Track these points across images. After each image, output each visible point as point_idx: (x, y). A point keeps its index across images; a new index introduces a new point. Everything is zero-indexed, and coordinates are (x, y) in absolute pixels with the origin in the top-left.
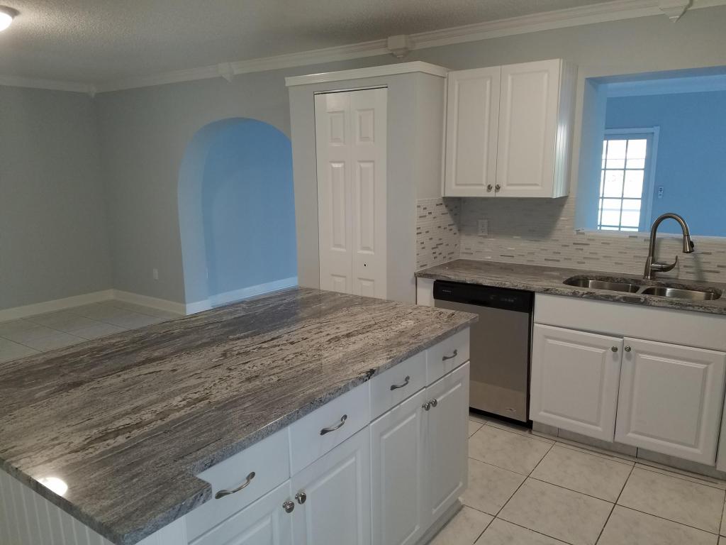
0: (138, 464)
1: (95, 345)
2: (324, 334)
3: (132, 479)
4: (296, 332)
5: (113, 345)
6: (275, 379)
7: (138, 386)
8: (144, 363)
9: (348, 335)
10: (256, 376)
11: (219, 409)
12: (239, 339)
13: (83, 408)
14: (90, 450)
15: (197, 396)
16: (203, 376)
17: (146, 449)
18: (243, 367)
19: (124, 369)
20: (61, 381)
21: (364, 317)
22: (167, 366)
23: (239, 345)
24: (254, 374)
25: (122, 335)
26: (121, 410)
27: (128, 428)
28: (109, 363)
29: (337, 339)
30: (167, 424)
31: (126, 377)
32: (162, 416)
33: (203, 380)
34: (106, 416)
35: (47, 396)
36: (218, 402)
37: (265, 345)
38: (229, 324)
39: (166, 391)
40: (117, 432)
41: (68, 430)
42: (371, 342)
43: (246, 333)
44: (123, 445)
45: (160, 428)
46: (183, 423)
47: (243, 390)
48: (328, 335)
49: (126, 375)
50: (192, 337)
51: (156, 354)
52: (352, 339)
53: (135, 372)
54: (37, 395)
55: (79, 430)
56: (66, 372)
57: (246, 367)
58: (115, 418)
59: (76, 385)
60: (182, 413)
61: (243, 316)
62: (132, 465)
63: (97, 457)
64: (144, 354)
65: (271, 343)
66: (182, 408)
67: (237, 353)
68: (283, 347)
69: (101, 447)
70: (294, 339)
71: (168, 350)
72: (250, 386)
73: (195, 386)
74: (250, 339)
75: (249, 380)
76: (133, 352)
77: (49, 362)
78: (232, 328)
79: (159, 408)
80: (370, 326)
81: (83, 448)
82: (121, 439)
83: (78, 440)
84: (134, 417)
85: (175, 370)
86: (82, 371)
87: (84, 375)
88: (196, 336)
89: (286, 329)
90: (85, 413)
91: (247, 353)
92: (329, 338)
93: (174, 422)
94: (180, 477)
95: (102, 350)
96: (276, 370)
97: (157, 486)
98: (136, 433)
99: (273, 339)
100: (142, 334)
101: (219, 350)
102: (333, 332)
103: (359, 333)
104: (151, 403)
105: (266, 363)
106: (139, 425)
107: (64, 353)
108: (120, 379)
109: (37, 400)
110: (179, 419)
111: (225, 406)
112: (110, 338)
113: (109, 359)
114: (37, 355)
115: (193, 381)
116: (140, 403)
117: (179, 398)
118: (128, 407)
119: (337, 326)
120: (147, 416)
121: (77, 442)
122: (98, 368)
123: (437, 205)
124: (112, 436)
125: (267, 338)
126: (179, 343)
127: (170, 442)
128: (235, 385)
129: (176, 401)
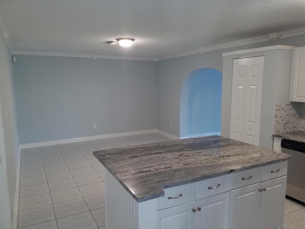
0: (146, 181)
1: (144, 146)
2: (219, 154)
3: (144, 185)
4: (208, 152)
5: (148, 147)
6: (194, 166)
7: (152, 160)
8: (156, 153)
9: (228, 156)
10: (188, 164)
11: (173, 171)
12: (187, 151)
13: (136, 164)
14: (135, 175)
15: (168, 166)
16: (172, 160)
17: (150, 178)
18: (185, 160)
19: (150, 154)
20: (132, 155)
21: (239, 150)
22: (162, 156)
23: (186, 153)
24: (188, 163)
25: (152, 144)
26: (146, 166)
27: (146, 171)
28: (146, 152)
29: (224, 156)
30: (157, 172)
31: (150, 157)
32: (157, 170)
33: (171, 162)
34: (141, 167)
35: (128, 159)
36: (174, 169)
37: (195, 154)
38: (185, 145)
39: (160, 163)
40: (143, 172)
41: (131, 169)
42: (237, 160)
43: (190, 149)
44: (144, 176)
45: (155, 173)
46: (161, 173)
47: (182, 167)
48: (220, 154)
49: (149, 156)
50: (172, 148)
51: (160, 151)
52: (230, 158)
53: (153, 156)
54: (125, 158)
55: (134, 169)
56: (134, 153)
57: (186, 160)
58: (144, 168)
59: (136, 157)
60: (162, 170)
61: (191, 143)
62: (145, 181)
63: (136, 177)
64: (156, 151)
65: (197, 154)
66: (163, 169)
67: (184, 155)
68: (201, 156)
69: (138, 175)
70: (206, 154)
71: (164, 151)
72: (185, 166)
73: (168, 163)
74: (191, 151)
75: (185, 164)
76: (153, 150)
77: (130, 149)
78: (186, 147)
79: (156, 167)
80: (239, 154)
81: (134, 174)
82: (144, 174)
83: (133, 172)
84: (149, 169)
85: (164, 157)
86: (138, 153)
87: (139, 154)
88: (173, 148)
89: (205, 150)
90: (136, 165)
91: (188, 156)
92: (220, 155)
93: (159, 172)
94: (156, 188)
95: (145, 148)
96: (196, 163)
97: (150, 188)
98: (148, 173)
99: (199, 153)
100: (157, 145)
101: (179, 153)
102: (222, 154)
103: (233, 156)
104: (154, 166)
105: (193, 160)
106: (149, 171)
107: (134, 147)
108: (148, 157)
109: (125, 159)
110: (161, 172)
111: (175, 171)
112: (148, 144)
113: (146, 151)
114: (128, 147)
115: (168, 162)
116: (151, 165)
117: (163, 166)
118: (148, 166)
119: (225, 152)
120: (152, 169)
121: (132, 173)
122: (143, 153)
123: (287, 105)
124: (142, 173)
125: (197, 152)
126: (168, 149)
127: (157, 178)
128: (180, 165)
129: (162, 166)
